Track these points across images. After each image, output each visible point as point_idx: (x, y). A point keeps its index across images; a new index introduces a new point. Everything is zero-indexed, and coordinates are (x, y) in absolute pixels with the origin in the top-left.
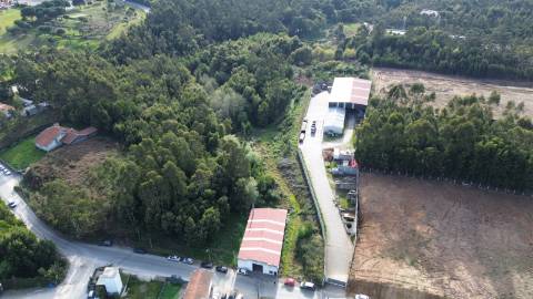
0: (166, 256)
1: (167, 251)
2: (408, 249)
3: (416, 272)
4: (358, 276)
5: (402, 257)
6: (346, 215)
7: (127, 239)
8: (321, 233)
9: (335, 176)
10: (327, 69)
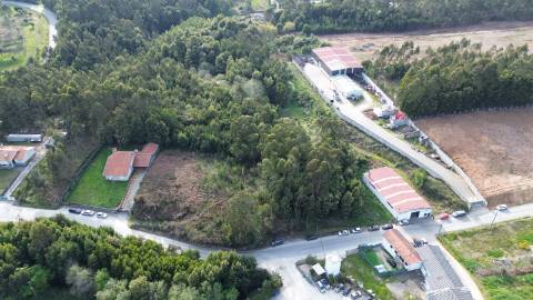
0: (335, 233)
1: (334, 229)
2: (500, 164)
3: (519, 177)
4: (489, 193)
5: (502, 171)
6: (433, 156)
7: (292, 233)
8: (428, 174)
9: (394, 130)
10: (286, 43)
